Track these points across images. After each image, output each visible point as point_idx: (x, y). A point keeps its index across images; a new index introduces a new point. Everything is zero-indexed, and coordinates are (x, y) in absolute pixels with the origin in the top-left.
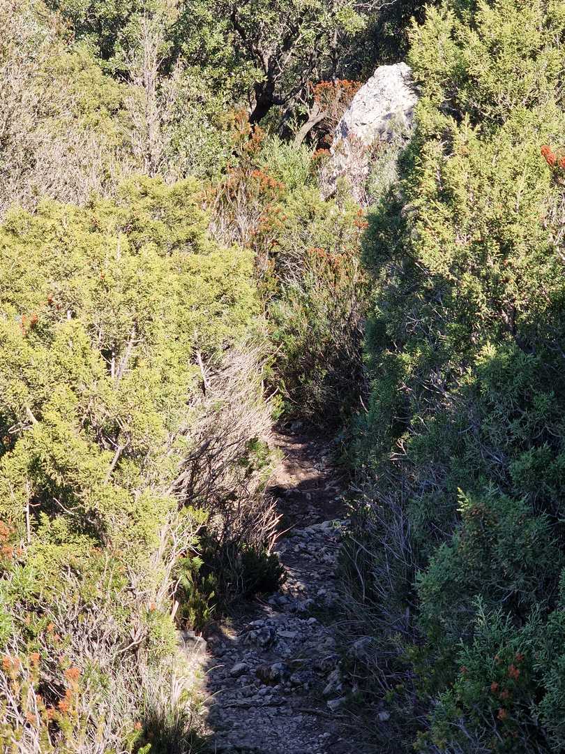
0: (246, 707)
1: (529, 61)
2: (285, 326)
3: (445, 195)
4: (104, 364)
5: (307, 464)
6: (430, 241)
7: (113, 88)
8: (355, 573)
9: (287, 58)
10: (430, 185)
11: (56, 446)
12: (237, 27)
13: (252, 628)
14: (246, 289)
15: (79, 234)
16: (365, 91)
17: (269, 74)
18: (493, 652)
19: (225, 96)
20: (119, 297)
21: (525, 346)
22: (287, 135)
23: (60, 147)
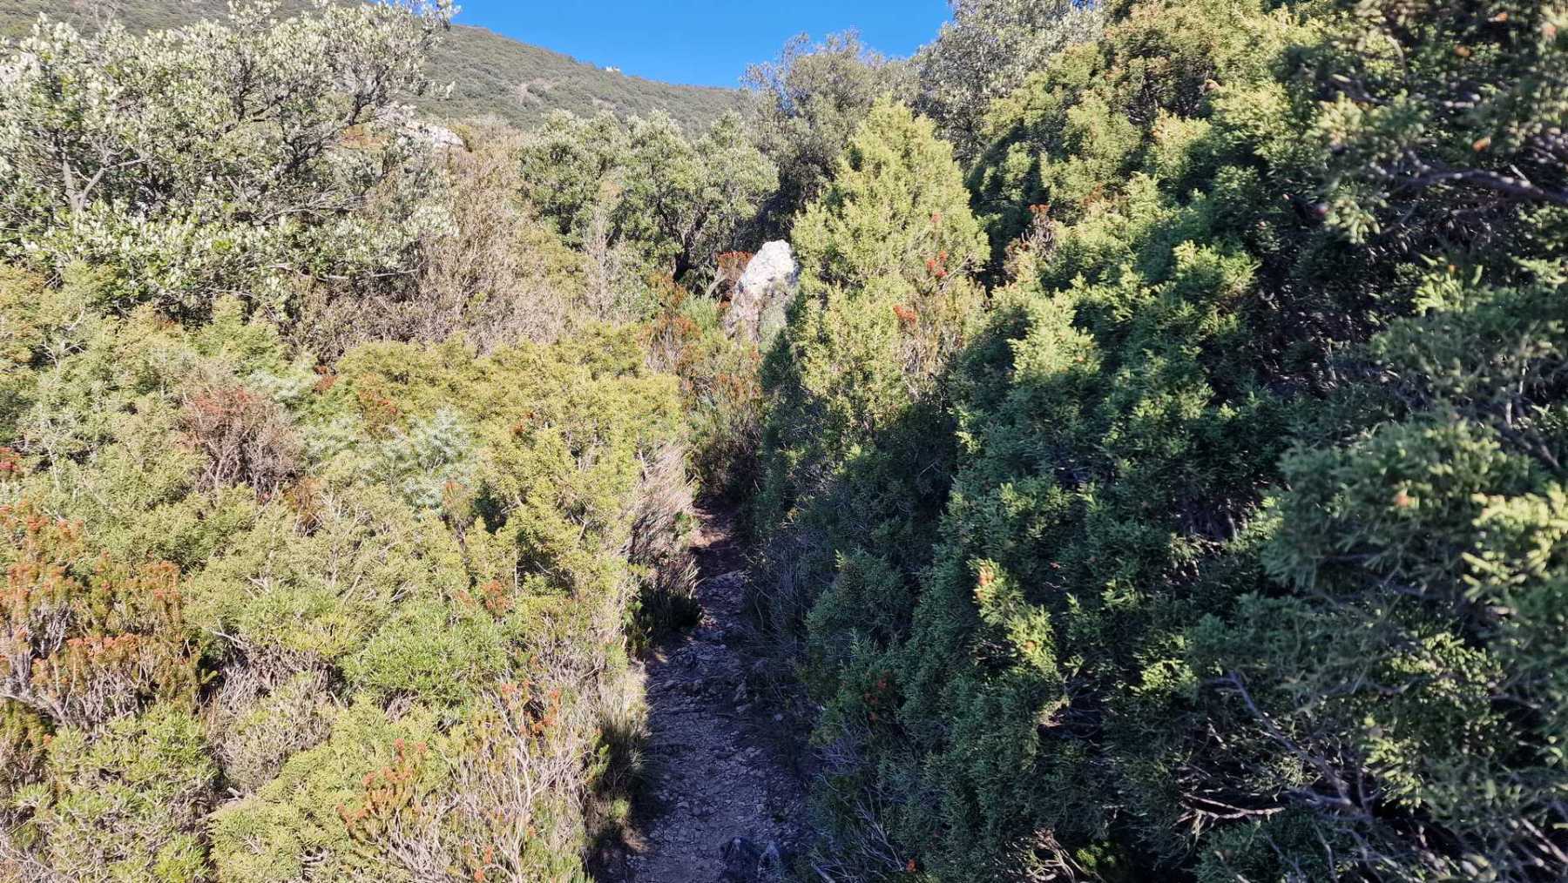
0: (676, 713)
1: (881, 243)
2: (700, 430)
3: (824, 340)
4: (573, 461)
5: (716, 529)
6: (814, 372)
7: (571, 257)
8: (756, 611)
9: (698, 236)
10: (812, 331)
11: (538, 523)
12: (662, 213)
13: (678, 654)
14: (673, 404)
15: (553, 365)
16: (756, 261)
17: (686, 247)
18: (864, 671)
19: (654, 262)
20: (584, 412)
21: (880, 446)
22: (699, 291)
23: (533, 299)
